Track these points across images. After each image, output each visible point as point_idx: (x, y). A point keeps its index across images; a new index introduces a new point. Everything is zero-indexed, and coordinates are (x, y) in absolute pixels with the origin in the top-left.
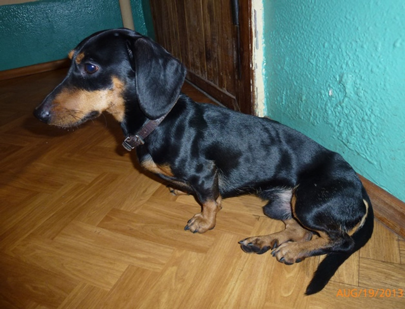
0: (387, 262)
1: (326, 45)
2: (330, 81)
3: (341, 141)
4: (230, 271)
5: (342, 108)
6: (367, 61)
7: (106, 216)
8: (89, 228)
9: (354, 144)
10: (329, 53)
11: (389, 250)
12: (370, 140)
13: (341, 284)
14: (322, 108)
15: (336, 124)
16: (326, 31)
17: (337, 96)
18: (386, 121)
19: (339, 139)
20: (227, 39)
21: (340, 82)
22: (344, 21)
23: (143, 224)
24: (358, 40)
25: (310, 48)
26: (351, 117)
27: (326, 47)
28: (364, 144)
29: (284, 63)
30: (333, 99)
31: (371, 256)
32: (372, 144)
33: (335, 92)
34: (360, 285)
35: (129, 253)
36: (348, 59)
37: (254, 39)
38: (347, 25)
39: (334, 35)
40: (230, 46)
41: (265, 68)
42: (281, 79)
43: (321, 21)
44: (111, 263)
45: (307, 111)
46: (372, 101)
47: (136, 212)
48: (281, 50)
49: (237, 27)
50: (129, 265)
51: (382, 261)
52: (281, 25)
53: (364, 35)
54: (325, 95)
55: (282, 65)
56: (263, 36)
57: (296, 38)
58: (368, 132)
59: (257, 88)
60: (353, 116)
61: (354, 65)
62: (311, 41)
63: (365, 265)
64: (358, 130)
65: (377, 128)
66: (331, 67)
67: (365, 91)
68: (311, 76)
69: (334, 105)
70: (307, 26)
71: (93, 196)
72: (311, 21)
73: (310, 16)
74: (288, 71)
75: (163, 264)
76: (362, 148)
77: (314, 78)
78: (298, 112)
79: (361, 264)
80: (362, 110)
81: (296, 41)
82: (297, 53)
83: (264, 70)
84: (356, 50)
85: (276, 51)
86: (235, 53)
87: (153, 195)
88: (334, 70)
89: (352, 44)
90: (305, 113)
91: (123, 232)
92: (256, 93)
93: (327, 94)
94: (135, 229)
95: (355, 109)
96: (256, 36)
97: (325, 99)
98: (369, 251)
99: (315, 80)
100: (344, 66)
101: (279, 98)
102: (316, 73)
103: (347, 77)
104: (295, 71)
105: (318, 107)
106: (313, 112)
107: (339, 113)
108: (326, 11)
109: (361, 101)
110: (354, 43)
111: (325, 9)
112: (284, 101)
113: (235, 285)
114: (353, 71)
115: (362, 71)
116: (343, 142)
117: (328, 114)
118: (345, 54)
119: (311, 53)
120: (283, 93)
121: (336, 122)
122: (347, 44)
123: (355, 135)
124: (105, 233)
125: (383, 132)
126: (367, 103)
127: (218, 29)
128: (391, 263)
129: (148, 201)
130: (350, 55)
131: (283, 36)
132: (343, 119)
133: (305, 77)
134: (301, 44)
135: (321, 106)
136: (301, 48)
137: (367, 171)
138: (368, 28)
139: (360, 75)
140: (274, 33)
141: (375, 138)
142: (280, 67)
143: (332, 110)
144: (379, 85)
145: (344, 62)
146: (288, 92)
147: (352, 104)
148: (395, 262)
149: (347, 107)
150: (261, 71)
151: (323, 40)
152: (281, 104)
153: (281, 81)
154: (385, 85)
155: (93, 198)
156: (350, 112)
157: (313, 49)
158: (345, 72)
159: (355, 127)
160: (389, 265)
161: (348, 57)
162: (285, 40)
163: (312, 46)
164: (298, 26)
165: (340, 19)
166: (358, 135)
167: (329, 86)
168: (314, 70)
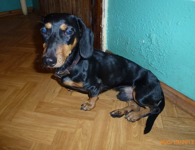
0: (173, 117)
1: (143, 19)
2: (143, 36)
3: (148, 63)
4: (108, 128)
5: (149, 48)
6: (163, 29)
7: (37, 106)
8: (29, 113)
9: (154, 65)
10: (144, 24)
11: (173, 111)
12: (163, 63)
13: (157, 129)
14: (138, 48)
15: (145, 56)
16: (143, 13)
17: (147, 43)
18: (171, 56)
19: (146, 62)
20: (86, 11)
21: (149, 37)
22: (153, 10)
23: (58, 109)
24: (160, 19)
25: (133, 20)
26: (154, 53)
27: (142, 20)
28: (159, 65)
29: (119, 26)
30: (145, 44)
31: (166, 115)
32: (163, 65)
33: (146, 41)
34: (164, 128)
35: (55, 124)
36: (154, 27)
37: (103, 13)
38: (154, 12)
39: (147, 15)
40: (87, 14)
41: (108, 27)
42: (117, 33)
43: (140, 8)
44: (47, 130)
45: (131, 49)
46: (164, 47)
47: (53, 102)
48: (117, 19)
49: (93, 6)
50: (57, 130)
51: (171, 117)
52: (118, 7)
53: (163, 17)
54: (141, 42)
55: (118, 27)
56: (107, 12)
57: (126, 15)
58: (162, 60)
59: (103, 37)
60: (155, 53)
61: (156, 30)
62: (134, 17)
63: (164, 119)
64: (157, 59)
65: (166, 59)
66: (145, 30)
67: (161, 42)
68: (133, 33)
69: (145, 47)
70: (133, 10)
71: (26, 95)
72: (135, 7)
73: (135, 5)
74: (121, 30)
75: (74, 128)
76: (158, 67)
77: (135, 34)
78: (125, 49)
79: (163, 119)
80: (159, 51)
81: (126, 16)
82: (126, 22)
83: (107, 28)
84: (158, 24)
85: (115, 19)
86: (91, 18)
87: (59, 93)
88: (146, 31)
89: (156, 21)
90: (129, 50)
91: (49, 113)
92: (103, 39)
93: (142, 42)
94: (55, 111)
95: (156, 50)
96: (104, 12)
97: (140, 44)
98: (165, 113)
99: (136, 35)
100: (151, 30)
101: (115, 42)
102: (136, 32)
103: (153, 35)
104: (125, 30)
105: (136, 48)
106: (133, 49)
107: (147, 51)
108: (143, 4)
109: (159, 47)
110: (157, 21)
111: (143, 3)
112: (118, 43)
113: (112, 134)
114: (156, 33)
115: (160, 33)
116: (149, 64)
117: (141, 51)
118: (152, 25)
119: (134, 23)
120: (117, 40)
121: (145, 55)
122: (153, 20)
123: (155, 61)
124: (39, 115)
125: (169, 61)
126: (162, 47)
127: (81, 5)
128: (174, 117)
129: (57, 96)
130: (155, 25)
131: (119, 13)
132: (149, 54)
133: (130, 33)
134: (129, 18)
135: (138, 47)
136: (129, 19)
137: (160, 77)
138: (165, 15)
139: (159, 35)
140: (114, 11)
141: (165, 63)
142: (116, 27)
143: (144, 49)
144: (168, 40)
145: (151, 28)
146: (120, 39)
147: (155, 48)
148: (176, 117)
149: (152, 49)
150: (106, 28)
151: (141, 17)
152: (116, 45)
153: (117, 34)
154: (171, 41)
155: (26, 96)
156: (153, 51)
157: (135, 21)
158: (152, 33)
159: (155, 58)
160: (174, 118)
161: (154, 26)
162: (120, 15)
163: (135, 19)
164: (128, 9)
165: (151, 9)
166: (157, 61)
167: (143, 38)
168: (136, 30)
